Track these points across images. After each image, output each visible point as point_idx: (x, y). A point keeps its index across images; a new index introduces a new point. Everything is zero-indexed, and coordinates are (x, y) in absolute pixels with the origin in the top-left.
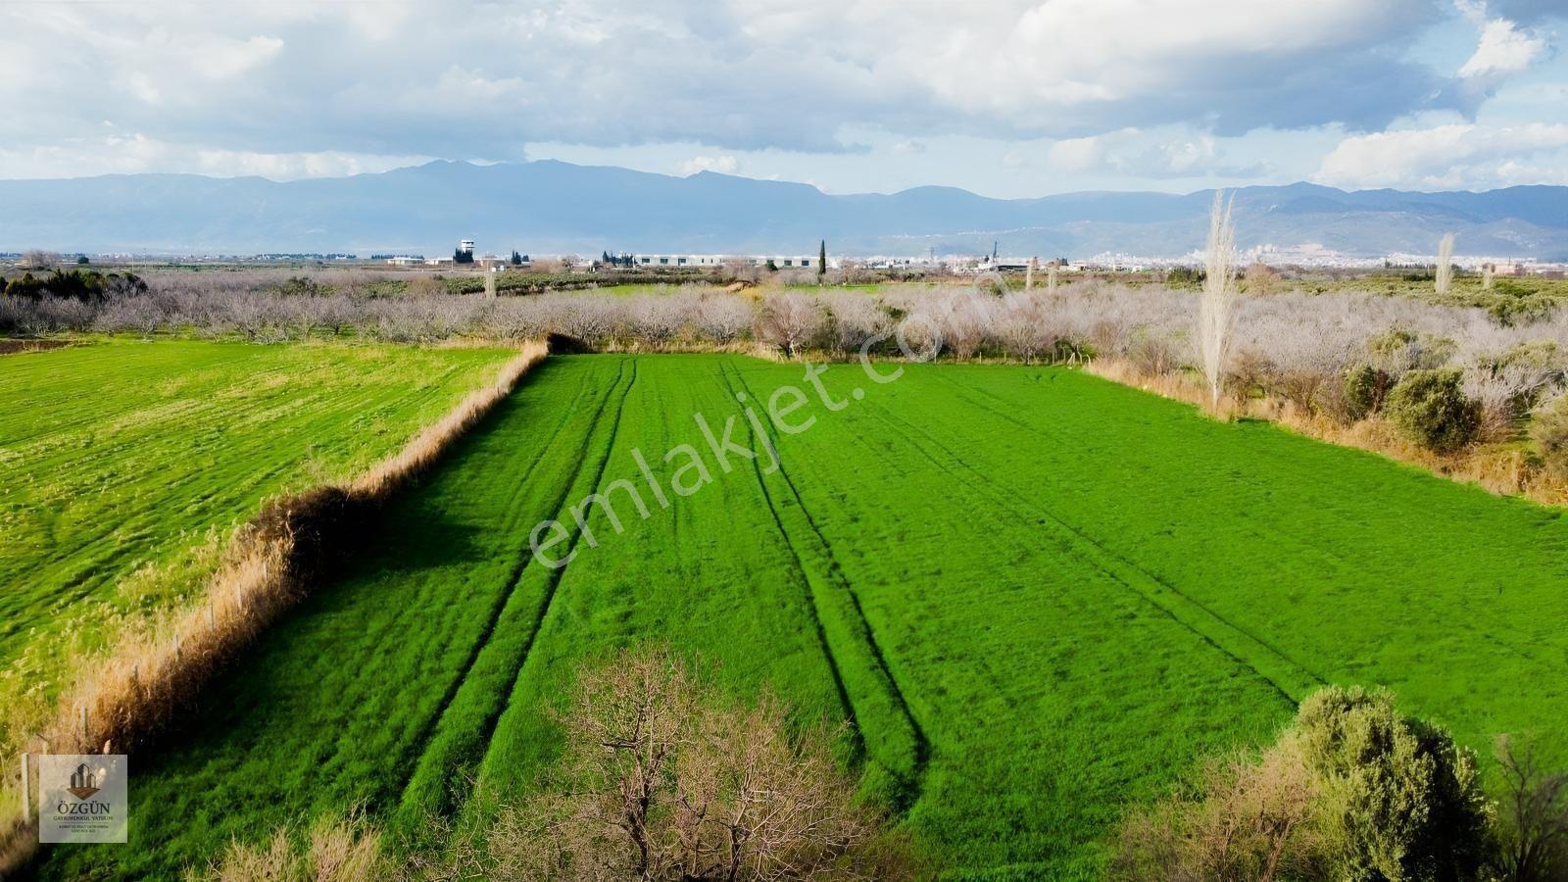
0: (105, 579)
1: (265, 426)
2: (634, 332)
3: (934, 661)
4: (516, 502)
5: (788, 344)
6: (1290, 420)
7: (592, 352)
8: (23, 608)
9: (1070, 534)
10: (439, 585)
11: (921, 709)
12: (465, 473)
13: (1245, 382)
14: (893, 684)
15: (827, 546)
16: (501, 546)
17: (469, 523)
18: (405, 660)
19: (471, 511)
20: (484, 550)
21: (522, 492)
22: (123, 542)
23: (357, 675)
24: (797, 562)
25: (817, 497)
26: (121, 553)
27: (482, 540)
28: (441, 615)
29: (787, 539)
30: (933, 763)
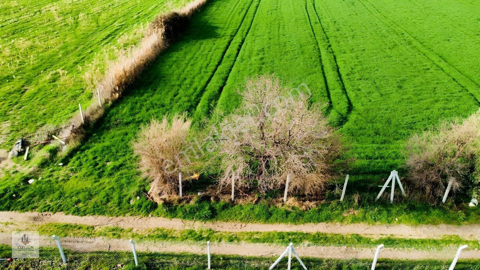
0: (113, 38)
3: (358, 80)
4: (230, 19)
8: (93, 45)
9: (412, 39)
10: (207, 45)
11: (352, 95)
12: (214, 8)
14: (344, 86)
15: (328, 39)
16: (225, 33)
17: (215, 25)
18: (197, 68)
19: (216, 21)
20: (220, 34)
21: (231, 16)
22: (117, 26)
23: (183, 72)
24: (317, 43)
25: (326, 21)
26: (117, 30)
27: (219, 31)
28: (207, 55)
29: (315, 36)
30: (353, 112)
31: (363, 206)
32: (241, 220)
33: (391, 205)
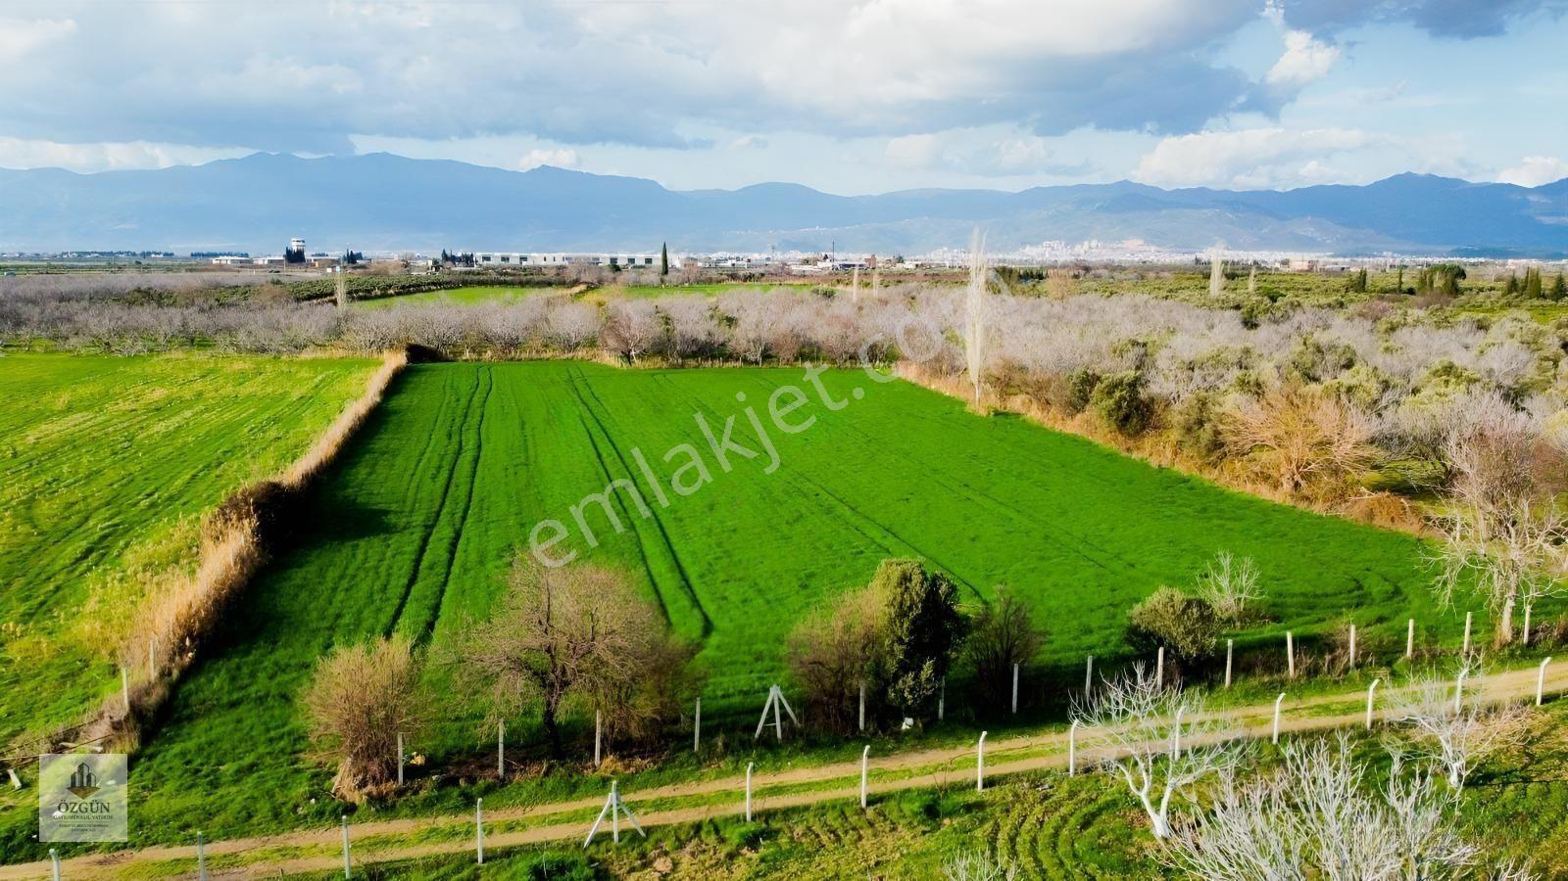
0: (104, 555)
1: (167, 435)
2: (486, 340)
3: (723, 582)
4: (410, 494)
5: (630, 351)
6: (1034, 414)
7: (447, 361)
8: (54, 575)
9: (836, 502)
10: (369, 549)
11: (710, 609)
13: (1006, 381)
14: (694, 596)
16: (408, 523)
17: (382, 506)
18: (361, 593)
19: (379, 499)
20: (395, 526)
21: (414, 484)
22: (102, 529)
23: (331, 604)
26: (105, 537)
27: (392, 519)
28: (377, 568)
30: (714, 634)
31: (733, 752)
32: (522, 804)
33: (780, 746)
